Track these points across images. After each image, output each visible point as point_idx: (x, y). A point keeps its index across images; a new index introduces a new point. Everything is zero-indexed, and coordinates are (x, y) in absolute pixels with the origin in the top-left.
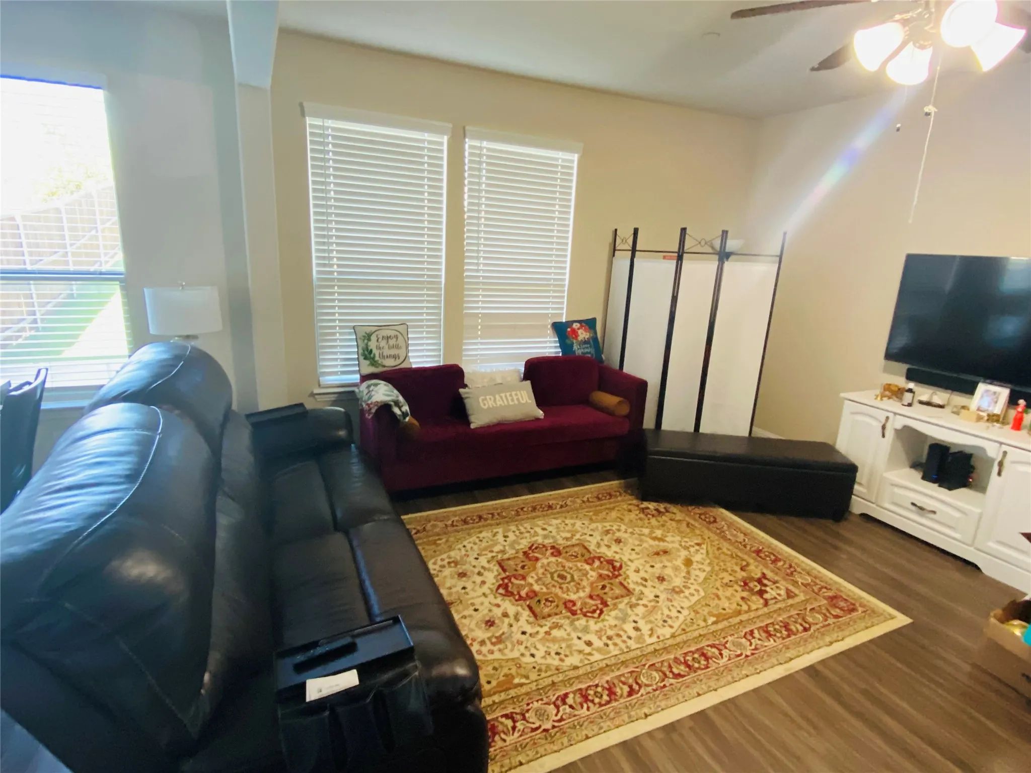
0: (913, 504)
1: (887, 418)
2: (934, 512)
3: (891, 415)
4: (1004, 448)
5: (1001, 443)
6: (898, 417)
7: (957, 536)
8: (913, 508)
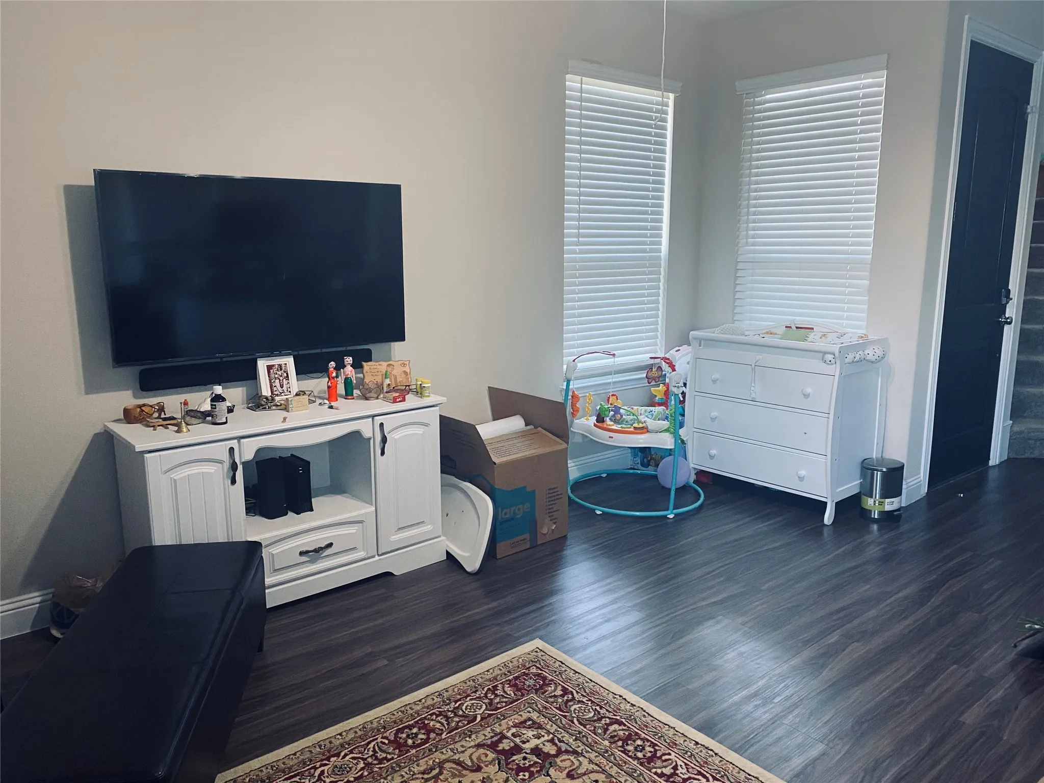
0: (302, 553)
1: (232, 450)
2: (330, 545)
3: (234, 444)
4: (379, 420)
5: (373, 416)
6: (243, 440)
7: (361, 554)
8: (304, 559)
